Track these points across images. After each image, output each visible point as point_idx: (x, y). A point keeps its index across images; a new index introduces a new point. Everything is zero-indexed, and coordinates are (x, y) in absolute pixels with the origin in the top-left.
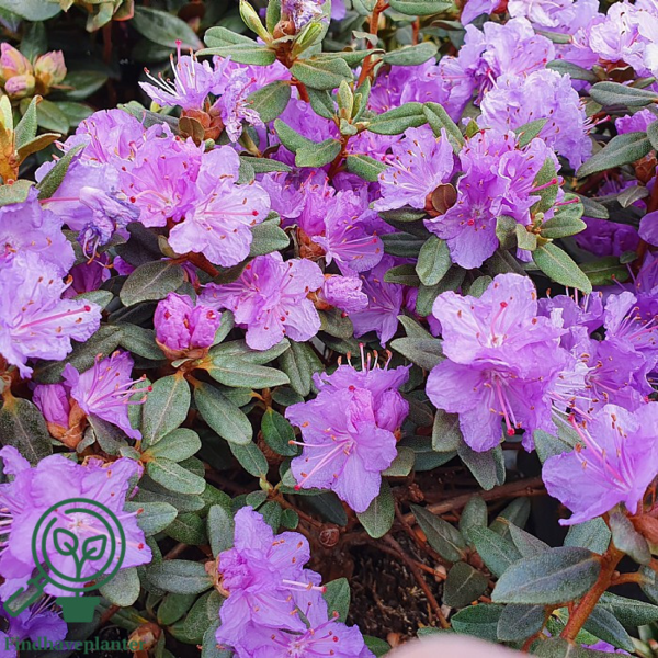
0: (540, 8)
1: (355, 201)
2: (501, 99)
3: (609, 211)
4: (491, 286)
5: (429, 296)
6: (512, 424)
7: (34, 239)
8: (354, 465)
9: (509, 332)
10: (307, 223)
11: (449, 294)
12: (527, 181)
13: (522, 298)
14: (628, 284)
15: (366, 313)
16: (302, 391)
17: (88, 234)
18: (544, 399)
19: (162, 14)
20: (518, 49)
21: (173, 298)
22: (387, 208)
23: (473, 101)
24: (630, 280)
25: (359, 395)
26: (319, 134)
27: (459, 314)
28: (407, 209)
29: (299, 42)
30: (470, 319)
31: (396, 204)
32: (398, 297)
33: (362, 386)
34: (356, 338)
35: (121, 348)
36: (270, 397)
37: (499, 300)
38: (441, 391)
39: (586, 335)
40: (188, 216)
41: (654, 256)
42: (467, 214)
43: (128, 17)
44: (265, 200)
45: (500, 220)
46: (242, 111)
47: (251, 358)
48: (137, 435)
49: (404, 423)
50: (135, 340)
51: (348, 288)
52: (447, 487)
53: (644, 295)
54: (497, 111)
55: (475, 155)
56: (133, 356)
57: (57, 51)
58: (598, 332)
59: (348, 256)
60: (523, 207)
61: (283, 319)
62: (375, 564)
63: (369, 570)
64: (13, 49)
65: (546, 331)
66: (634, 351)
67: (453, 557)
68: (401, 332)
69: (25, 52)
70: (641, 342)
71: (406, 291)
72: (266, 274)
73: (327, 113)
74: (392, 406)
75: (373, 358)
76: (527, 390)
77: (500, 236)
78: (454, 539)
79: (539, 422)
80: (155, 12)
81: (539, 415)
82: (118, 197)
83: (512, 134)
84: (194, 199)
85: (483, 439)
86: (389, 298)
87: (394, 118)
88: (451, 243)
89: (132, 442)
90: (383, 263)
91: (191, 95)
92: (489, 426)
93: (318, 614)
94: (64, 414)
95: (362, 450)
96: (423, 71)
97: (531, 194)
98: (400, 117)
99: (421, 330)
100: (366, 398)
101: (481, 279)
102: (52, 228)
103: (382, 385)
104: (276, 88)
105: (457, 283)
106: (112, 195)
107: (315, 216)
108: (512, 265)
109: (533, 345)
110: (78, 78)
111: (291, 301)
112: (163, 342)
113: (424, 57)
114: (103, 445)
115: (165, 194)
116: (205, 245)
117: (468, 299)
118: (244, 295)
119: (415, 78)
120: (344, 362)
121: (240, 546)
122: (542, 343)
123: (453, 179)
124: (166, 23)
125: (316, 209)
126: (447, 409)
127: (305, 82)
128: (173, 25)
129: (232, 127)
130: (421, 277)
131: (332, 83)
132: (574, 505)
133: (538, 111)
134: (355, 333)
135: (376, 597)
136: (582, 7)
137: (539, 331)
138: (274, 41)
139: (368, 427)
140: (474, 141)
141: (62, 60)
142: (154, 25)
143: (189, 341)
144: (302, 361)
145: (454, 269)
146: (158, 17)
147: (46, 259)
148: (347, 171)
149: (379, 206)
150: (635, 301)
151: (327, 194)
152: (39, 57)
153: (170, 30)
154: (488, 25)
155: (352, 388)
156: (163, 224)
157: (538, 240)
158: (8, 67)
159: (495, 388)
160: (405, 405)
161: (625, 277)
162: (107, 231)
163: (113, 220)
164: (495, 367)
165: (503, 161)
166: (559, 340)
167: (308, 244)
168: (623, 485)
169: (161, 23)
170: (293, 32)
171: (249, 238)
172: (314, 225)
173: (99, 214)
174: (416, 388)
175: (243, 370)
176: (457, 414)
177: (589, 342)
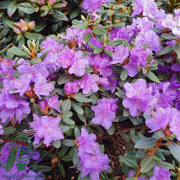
0: (150, 14)
1: (106, 61)
2: (140, 38)
3: (164, 63)
4: (137, 81)
5: (123, 83)
6: (140, 111)
7: (40, 70)
8: (106, 119)
9: (140, 91)
10: (95, 66)
11: (127, 83)
12: (145, 57)
13: (143, 84)
14: (169, 80)
15: (108, 86)
16: (94, 103)
17: (51, 69)
18: (147, 106)
19: (58, 12)
20: (145, 24)
21: (68, 83)
22: (114, 63)
23: (134, 36)
24: (169, 79)
25: (107, 104)
26: (98, 45)
27: (130, 87)
28: (119, 63)
29: (94, 25)
30: (132, 88)
31: (116, 62)
32: (116, 83)
33: (108, 102)
34: (106, 92)
35: (57, 93)
36: (86, 105)
37: (138, 85)
38: (125, 104)
39: (158, 92)
40: (72, 66)
41: (175, 74)
42: (132, 64)
43: (51, 13)
44: (88, 62)
45: (139, 67)
46: (82, 41)
47: (84, 96)
48: (61, 112)
49: (117, 110)
50: (60, 92)
51: (105, 81)
52: (126, 127)
53: (172, 83)
54: (139, 41)
55: (134, 52)
56: (59, 95)
57: (33, 21)
58: (161, 91)
59: (105, 73)
60: (144, 64)
61: (91, 88)
62: (108, 145)
63: (107, 147)
64: (23, 21)
65: (148, 91)
66: (169, 95)
67: (127, 141)
68: (116, 91)
69: (25, 21)
70: (171, 93)
71: (117, 81)
72: (87, 78)
73: (100, 41)
74: (115, 107)
75: (110, 96)
76: (144, 104)
77: (139, 70)
78: (128, 137)
79: (146, 110)
80: (57, 11)
81: (146, 109)
82: (58, 62)
83: (142, 47)
84: (74, 62)
85: (134, 114)
86: (114, 83)
87: (116, 42)
88: (128, 71)
89: (59, 113)
90: (112, 75)
91: (71, 38)
92: (136, 111)
93: (98, 151)
94: (45, 107)
95: (108, 116)
96: (122, 29)
97: (146, 61)
98: (117, 42)
99: (121, 90)
100: (109, 105)
101: (134, 79)
102: (44, 68)
103: (113, 102)
104: (89, 34)
105: (129, 80)
106: (57, 62)
107: (97, 65)
108: (142, 76)
109: (145, 94)
110: (38, 27)
111: (92, 83)
112: (66, 92)
113: (122, 26)
114: (53, 114)
115: (67, 61)
116: (75, 72)
117: (132, 84)
118: (82, 82)
119: (120, 31)
120: (104, 97)
121: (82, 136)
122: (147, 94)
123: (129, 57)
124: (59, 14)
125: (98, 63)
126: (127, 107)
127: (96, 34)
128: (61, 14)
129: (80, 45)
130: (121, 78)
131: (102, 35)
132: (152, 129)
133: (148, 41)
134: (106, 90)
135: (108, 153)
136: (161, 12)
137: (146, 91)
138: (89, 24)
139: (109, 111)
140: (133, 48)
141: (34, 23)
142: (56, 14)
143: (72, 92)
144: (94, 97)
145: (129, 77)
146: (57, 12)
147: (43, 75)
148: (104, 53)
149: (112, 63)
150: (170, 84)
151: (100, 59)
152: (29, 22)
153: (60, 16)
154: (138, 18)
155: (106, 103)
156: (67, 68)
157: (147, 71)
158: (22, 25)
159: (137, 103)
160: (117, 107)
161: (168, 78)
162: (55, 69)
163: (57, 67)
164: (137, 99)
165: (140, 54)
166: (151, 93)
167: (95, 71)
168: (162, 124)
169: (58, 14)
170: (93, 22)
171: (85, 70)
172: (97, 66)
173: (54, 65)
174: (119, 103)
175: (82, 98)
176: (129, 109)
177: (159, 93)
